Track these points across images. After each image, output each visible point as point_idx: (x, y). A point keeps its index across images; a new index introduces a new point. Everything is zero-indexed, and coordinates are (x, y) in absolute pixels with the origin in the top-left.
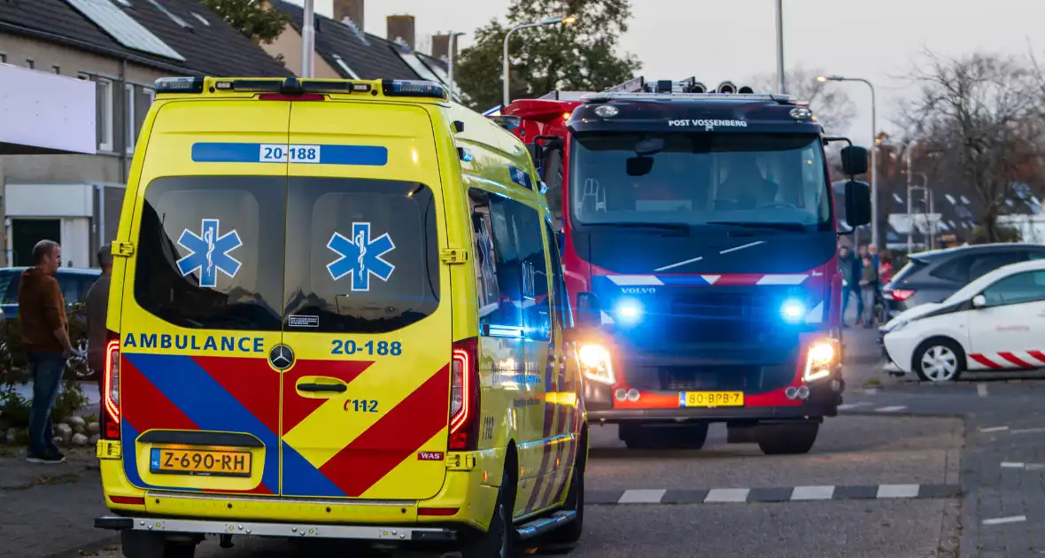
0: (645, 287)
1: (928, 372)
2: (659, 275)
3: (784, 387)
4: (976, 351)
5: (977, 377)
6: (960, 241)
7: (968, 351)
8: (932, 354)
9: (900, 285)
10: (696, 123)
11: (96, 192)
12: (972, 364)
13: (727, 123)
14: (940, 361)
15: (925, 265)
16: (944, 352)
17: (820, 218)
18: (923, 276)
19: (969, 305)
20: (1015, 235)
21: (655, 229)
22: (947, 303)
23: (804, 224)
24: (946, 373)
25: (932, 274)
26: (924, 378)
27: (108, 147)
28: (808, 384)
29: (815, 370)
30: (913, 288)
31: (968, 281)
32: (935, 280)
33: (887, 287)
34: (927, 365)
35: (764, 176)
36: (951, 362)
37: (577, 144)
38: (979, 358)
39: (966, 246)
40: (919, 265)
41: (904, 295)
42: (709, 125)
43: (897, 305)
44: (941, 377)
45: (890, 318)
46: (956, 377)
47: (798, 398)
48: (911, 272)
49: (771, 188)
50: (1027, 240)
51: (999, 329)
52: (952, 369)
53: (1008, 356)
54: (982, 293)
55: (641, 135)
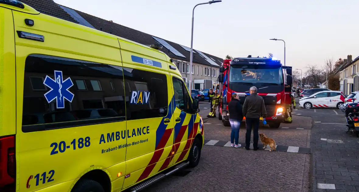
0: (243, 95)
1: (306, 107)
2: (245, 93)
3: (271, 117)
4: (314, 104)
5: (314, 108)
6: (312, 88)
7: (313, 104)
8: (307, 104)
9: (303, 94)
10: (254, 63)
11: (204, 80)
12: (313, 106)
13: (261, 63)
14: (308, 106)
15: (306, 91)
16: (309, 104)
17: (281, 83)
18: (306, 93)
19: (313, 97)
20: (319, 87)
21: (245, 84)
22: (309, 97)
23: (277, 83)
24: (309, 107)
25: (308, 92)
26: (305, 108)
27: (209, 76)
28: (277, 116)
29: (279, 113)
30: (305, 94)
31: (313, 94)
32: (308, 93)
33: (301, 94)
34: (306, 106)
35: (271, 75)
36: (310, 106)
37: (231, 67)
38: (315, 105)
39: (313, 88)
40: (305, 91)
41: (303, 95)
42: (257, 63)
43: (302, 96)
44: (308, 108)
45: (301, 98)
46: (311, 108)
47: (274, 119)
48: (304, 92)
49: (272, 77)
50: (321, 88)
51: (318, 101)
52: (310, 107)
53: (319, 105)
54: (315, 96)
55: (243, 65)
